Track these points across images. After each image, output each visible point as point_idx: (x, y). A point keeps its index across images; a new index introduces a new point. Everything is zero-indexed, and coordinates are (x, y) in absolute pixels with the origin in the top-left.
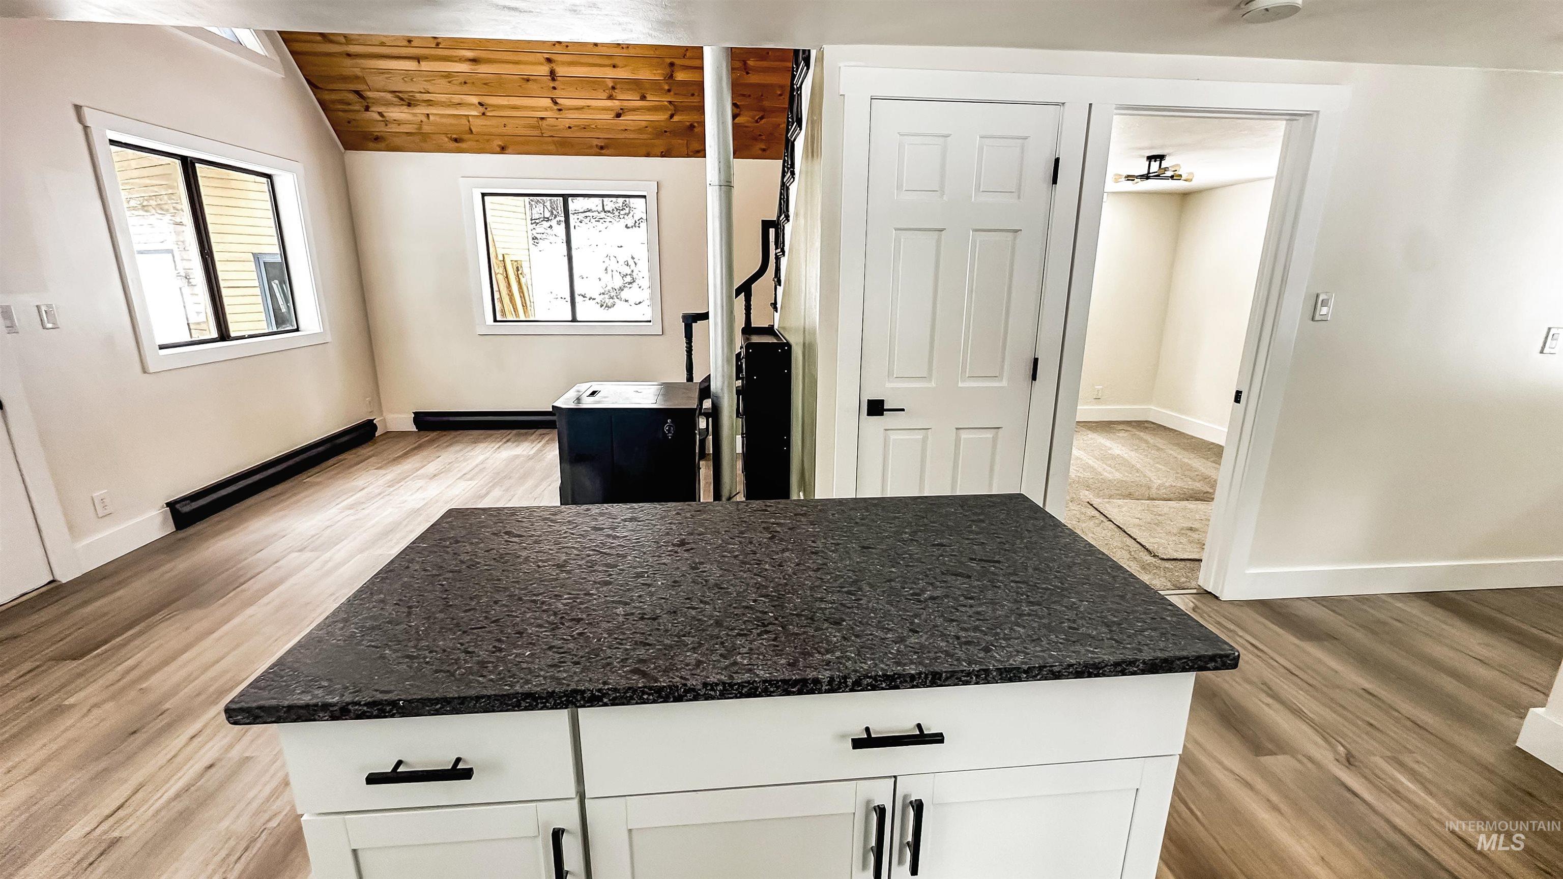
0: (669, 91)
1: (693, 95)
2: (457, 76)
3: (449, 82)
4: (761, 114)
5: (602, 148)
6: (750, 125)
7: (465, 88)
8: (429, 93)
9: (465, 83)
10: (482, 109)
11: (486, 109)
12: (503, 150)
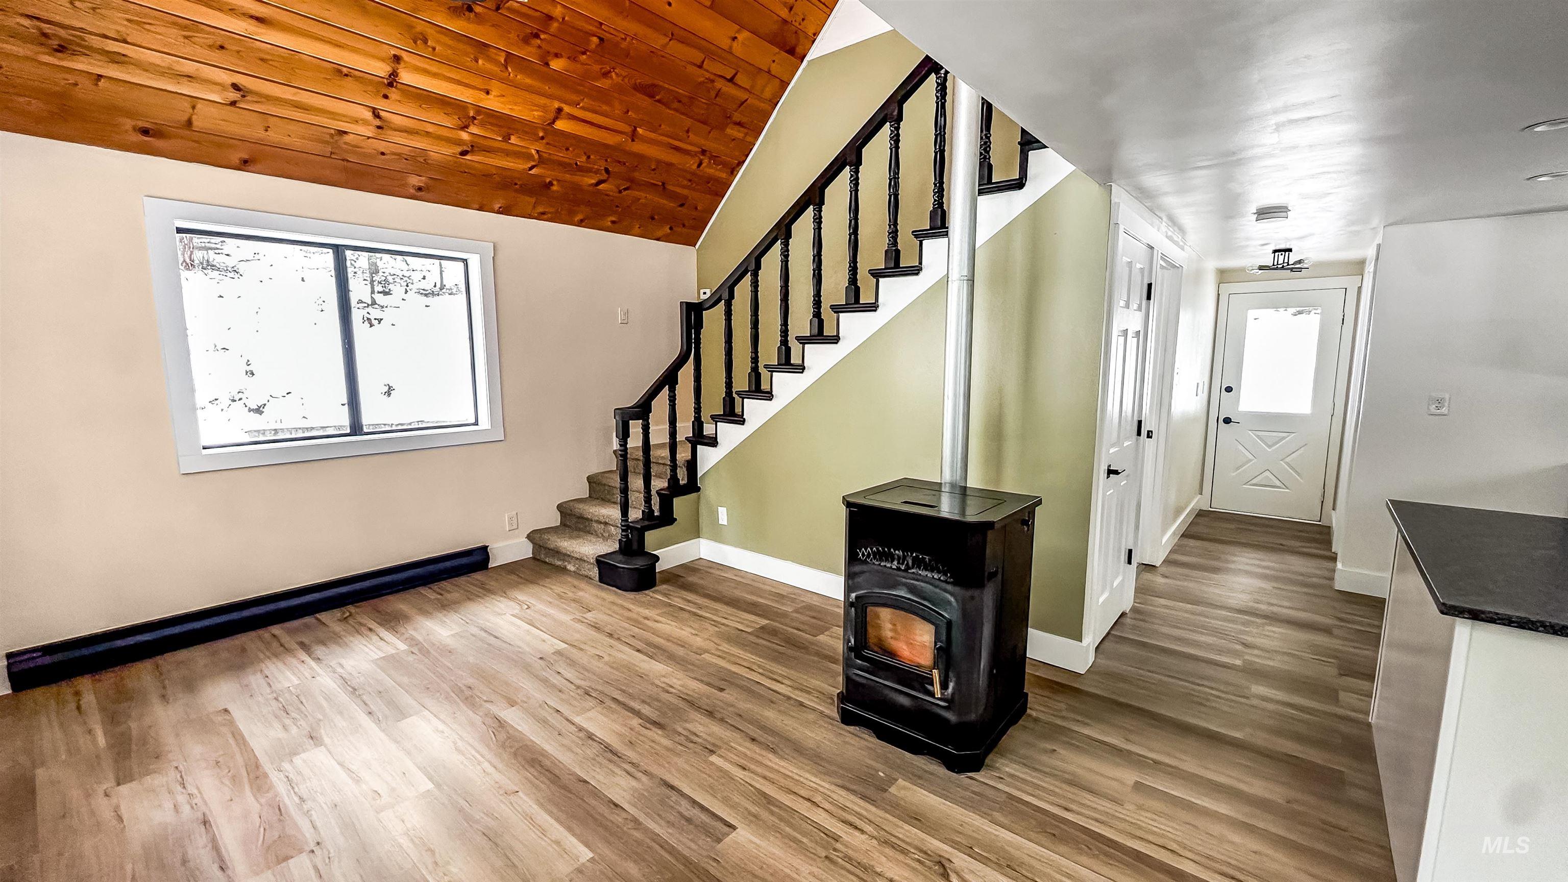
0: (542, 138)
1: (567, 149)
2: (209, 33)
3: (186, 37)
4: (628, 185)
5: (420, 189)
6: (611, 193)
7: (215, 57)
8: (125, 42)
9: (222, 47)
10: (233, 95)
11: (243, 96)
12: (244, 165)
